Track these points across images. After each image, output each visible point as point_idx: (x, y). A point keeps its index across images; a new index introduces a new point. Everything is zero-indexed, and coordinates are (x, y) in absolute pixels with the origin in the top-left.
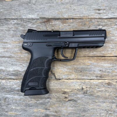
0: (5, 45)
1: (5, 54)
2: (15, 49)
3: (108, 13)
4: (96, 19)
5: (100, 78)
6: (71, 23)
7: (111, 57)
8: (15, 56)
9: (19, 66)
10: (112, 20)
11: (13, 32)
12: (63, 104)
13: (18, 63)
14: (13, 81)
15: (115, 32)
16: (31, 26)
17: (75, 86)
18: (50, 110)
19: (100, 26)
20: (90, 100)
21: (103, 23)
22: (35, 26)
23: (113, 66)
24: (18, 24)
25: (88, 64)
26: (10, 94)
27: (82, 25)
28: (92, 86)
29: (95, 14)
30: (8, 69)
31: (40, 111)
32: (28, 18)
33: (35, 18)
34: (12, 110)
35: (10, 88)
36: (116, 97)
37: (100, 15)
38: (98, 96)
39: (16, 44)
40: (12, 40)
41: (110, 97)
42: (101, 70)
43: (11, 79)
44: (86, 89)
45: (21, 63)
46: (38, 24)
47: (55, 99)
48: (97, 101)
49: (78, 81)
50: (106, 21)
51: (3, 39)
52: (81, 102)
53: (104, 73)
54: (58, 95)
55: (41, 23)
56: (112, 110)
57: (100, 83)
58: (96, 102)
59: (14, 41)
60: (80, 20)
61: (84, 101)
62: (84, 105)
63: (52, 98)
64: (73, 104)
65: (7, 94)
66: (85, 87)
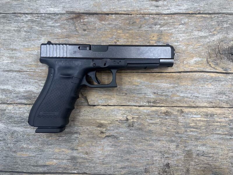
0: (13, 54)
1: (12, 67)
2: (28, 60)
3: (171, 6)
4: (152, 14)
5: (154, 105)
6: (113, 20)
7: (172, 73)
8: (28, 70)
9: (34, 85)
10: (176, 16)
11: (25, 33)
12: (97, 142)
13: (32, 81)
14: (24, 106)
15: (179, 34)
16: (52, 25)
17: (117, 116)
18: (78, 150)
19: (157, 26)
20: (138, 137)
21: (162, 21)
22: (58, 24)
23: (174, 87)
24: (32, 21)
25: (137, 84)
26: (19, 126)
27: (129, 24)
28: (141, 116)
29: (150, 7)
30: (17, 89)
31: (63, 151)
32: (48, 12)
33: (58, 13)
34: (22, 149)
35: (20, 117)
36: (176, 133)
37: (158, 8)
38: (150, 131)
39: (29, 52)
40: (24, 46)
41: (167, 133)
42: (155, 93)
43: (21, 104)
44: (132, 120)
45: (36, 81)
46: (62, 22)
47: (86, 134)
48: (148, 138)
49: (121, 108)
50: (166, 18)
51: (11, 44)
52: (125, 139)
53: (160, 97)
54: (91, 129)
55: (67, 20)
56: (170, 152)
57: (154, 111)
58: (147, 140)
59: (27, 47)
60: (127, 15)
61: (129, 138)
62: (129, 144)
63: (81, 133)
64: (113, 142)
65: (15, 126)
66: (131, 118)
